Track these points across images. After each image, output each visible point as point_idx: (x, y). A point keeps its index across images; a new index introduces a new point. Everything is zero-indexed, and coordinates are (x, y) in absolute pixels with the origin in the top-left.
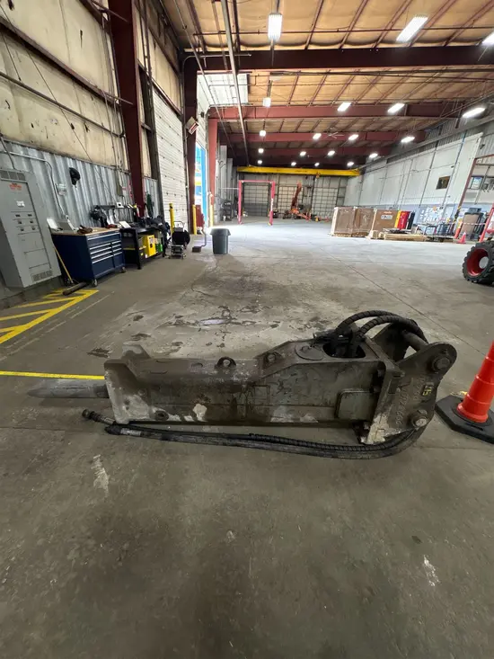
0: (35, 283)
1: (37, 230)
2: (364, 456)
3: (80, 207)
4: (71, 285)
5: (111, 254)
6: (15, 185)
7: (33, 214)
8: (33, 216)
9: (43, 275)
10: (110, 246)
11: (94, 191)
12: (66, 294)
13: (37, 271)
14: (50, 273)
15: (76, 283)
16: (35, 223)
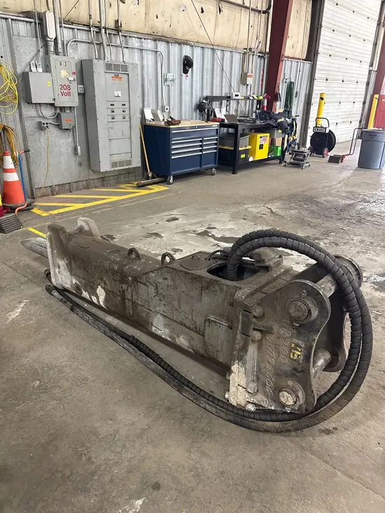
0: (112, 169)
1: (127, 119)
2: (207, 406)
3: (186, 98)
4: (148, 178)
5: (201, 151)
6: (117, 76)
7: (127, 104)
8: (127, 106)
9: (121, 163)
10: (201, 141)
11: (209, 80)
12: (140, 186)
13: (116, 159)
14: (129, 162)
15: (153, 177)
16: (127, 112)
